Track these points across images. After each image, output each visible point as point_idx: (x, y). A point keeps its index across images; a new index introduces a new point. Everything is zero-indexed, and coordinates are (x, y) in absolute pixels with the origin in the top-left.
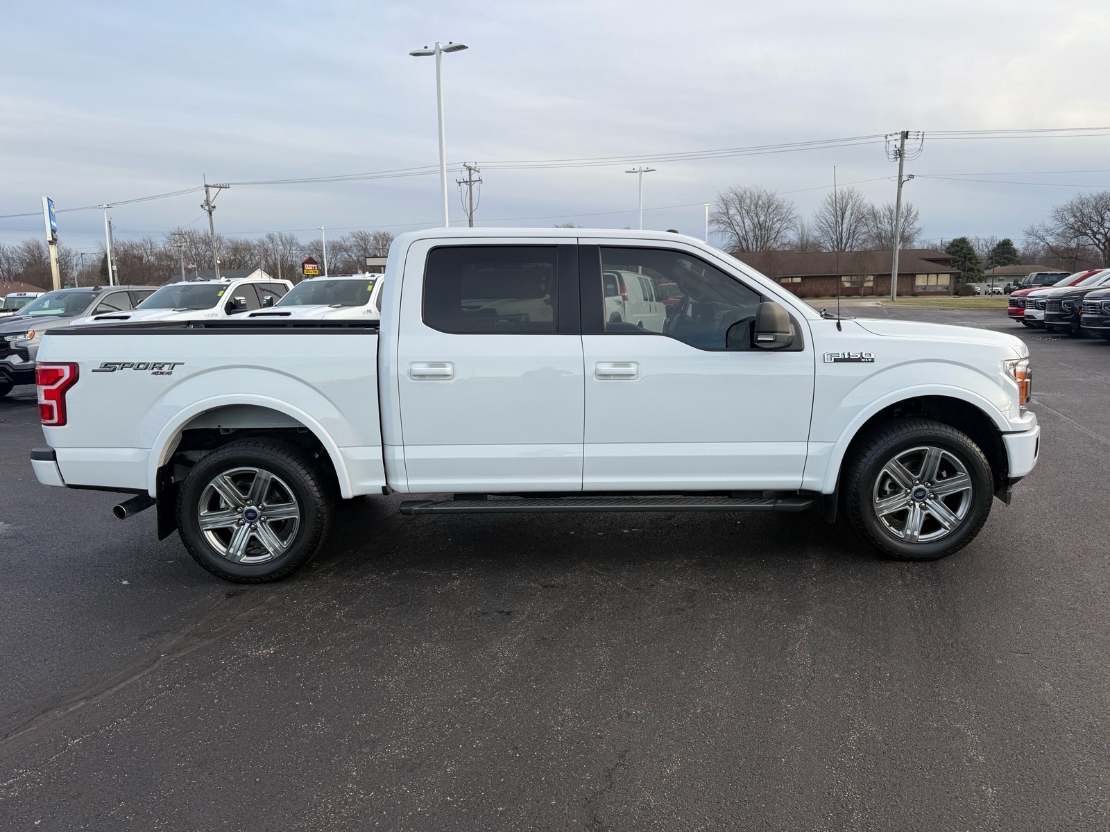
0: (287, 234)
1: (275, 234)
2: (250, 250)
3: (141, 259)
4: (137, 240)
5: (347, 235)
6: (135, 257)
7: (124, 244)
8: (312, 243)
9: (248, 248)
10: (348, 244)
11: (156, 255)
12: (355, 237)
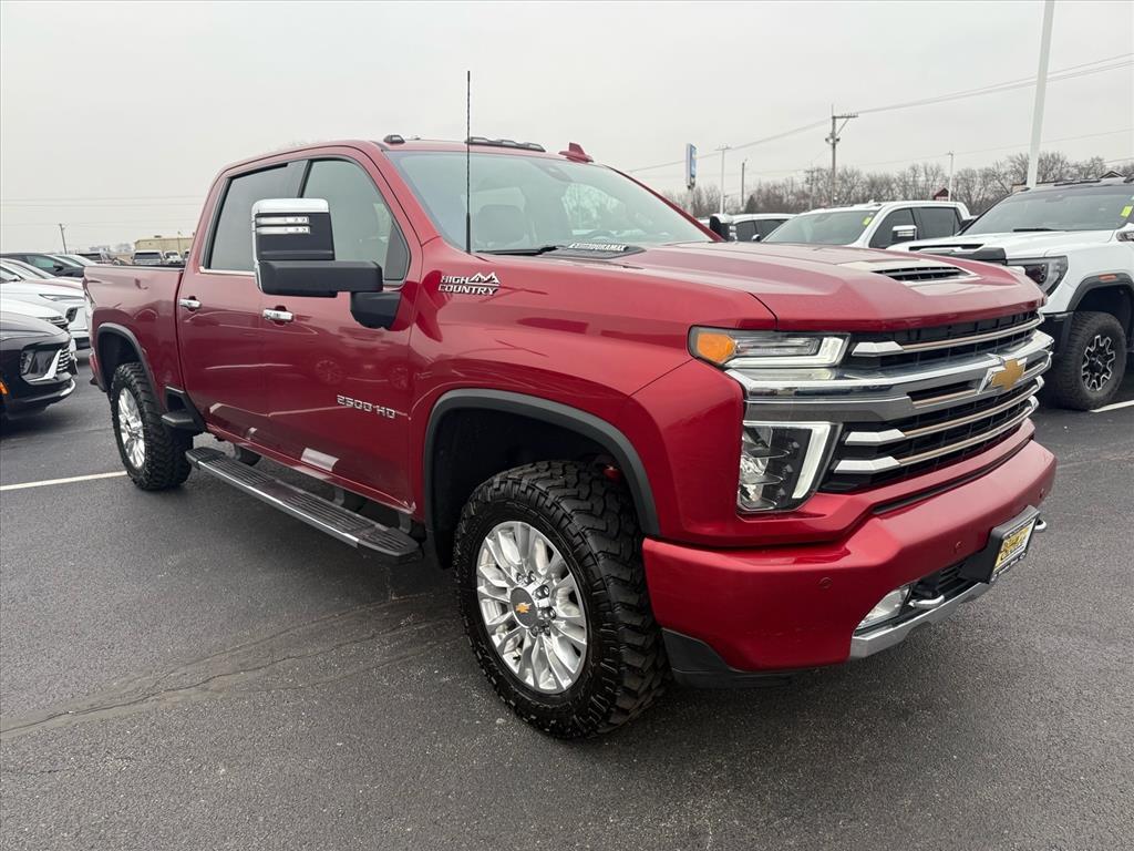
0: (933, 163)
1: (921, 165)
2: (888, 184)
3: (781, 198)
4: (780, 180)
5: (1002, 159)
6: (777, 197)
7: (768, 185)
8: (960, 173)
9: (887, 183)
10: (1003, 170)
11: (794, 194)
12: (1013, 162)
